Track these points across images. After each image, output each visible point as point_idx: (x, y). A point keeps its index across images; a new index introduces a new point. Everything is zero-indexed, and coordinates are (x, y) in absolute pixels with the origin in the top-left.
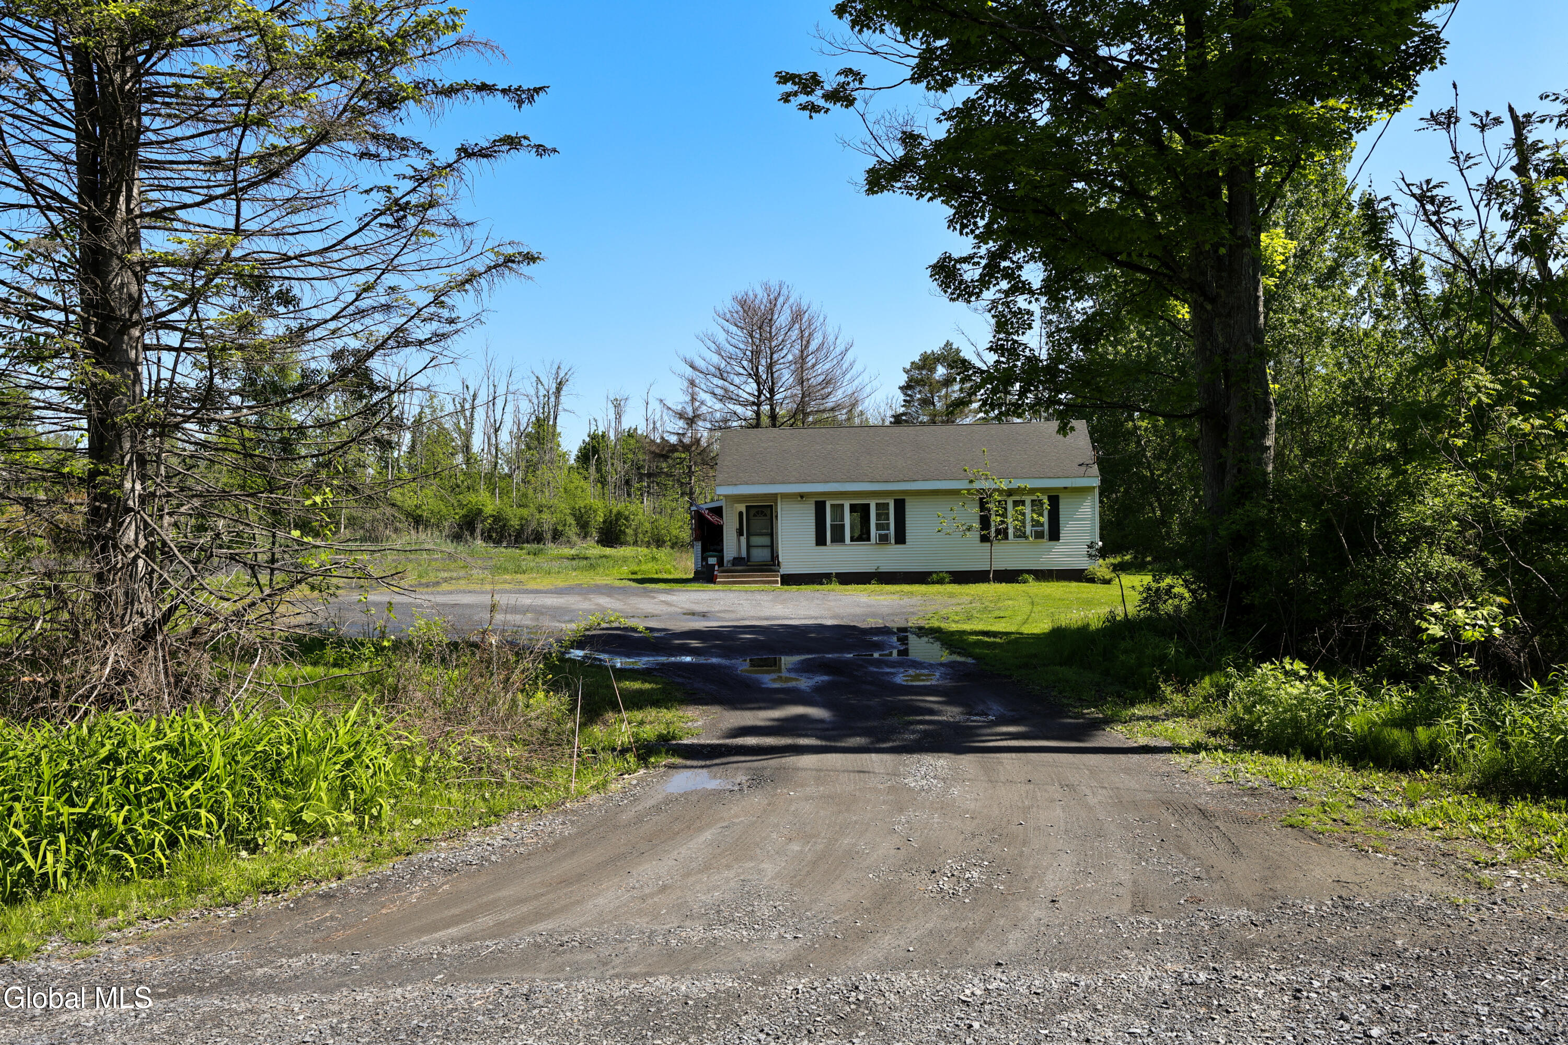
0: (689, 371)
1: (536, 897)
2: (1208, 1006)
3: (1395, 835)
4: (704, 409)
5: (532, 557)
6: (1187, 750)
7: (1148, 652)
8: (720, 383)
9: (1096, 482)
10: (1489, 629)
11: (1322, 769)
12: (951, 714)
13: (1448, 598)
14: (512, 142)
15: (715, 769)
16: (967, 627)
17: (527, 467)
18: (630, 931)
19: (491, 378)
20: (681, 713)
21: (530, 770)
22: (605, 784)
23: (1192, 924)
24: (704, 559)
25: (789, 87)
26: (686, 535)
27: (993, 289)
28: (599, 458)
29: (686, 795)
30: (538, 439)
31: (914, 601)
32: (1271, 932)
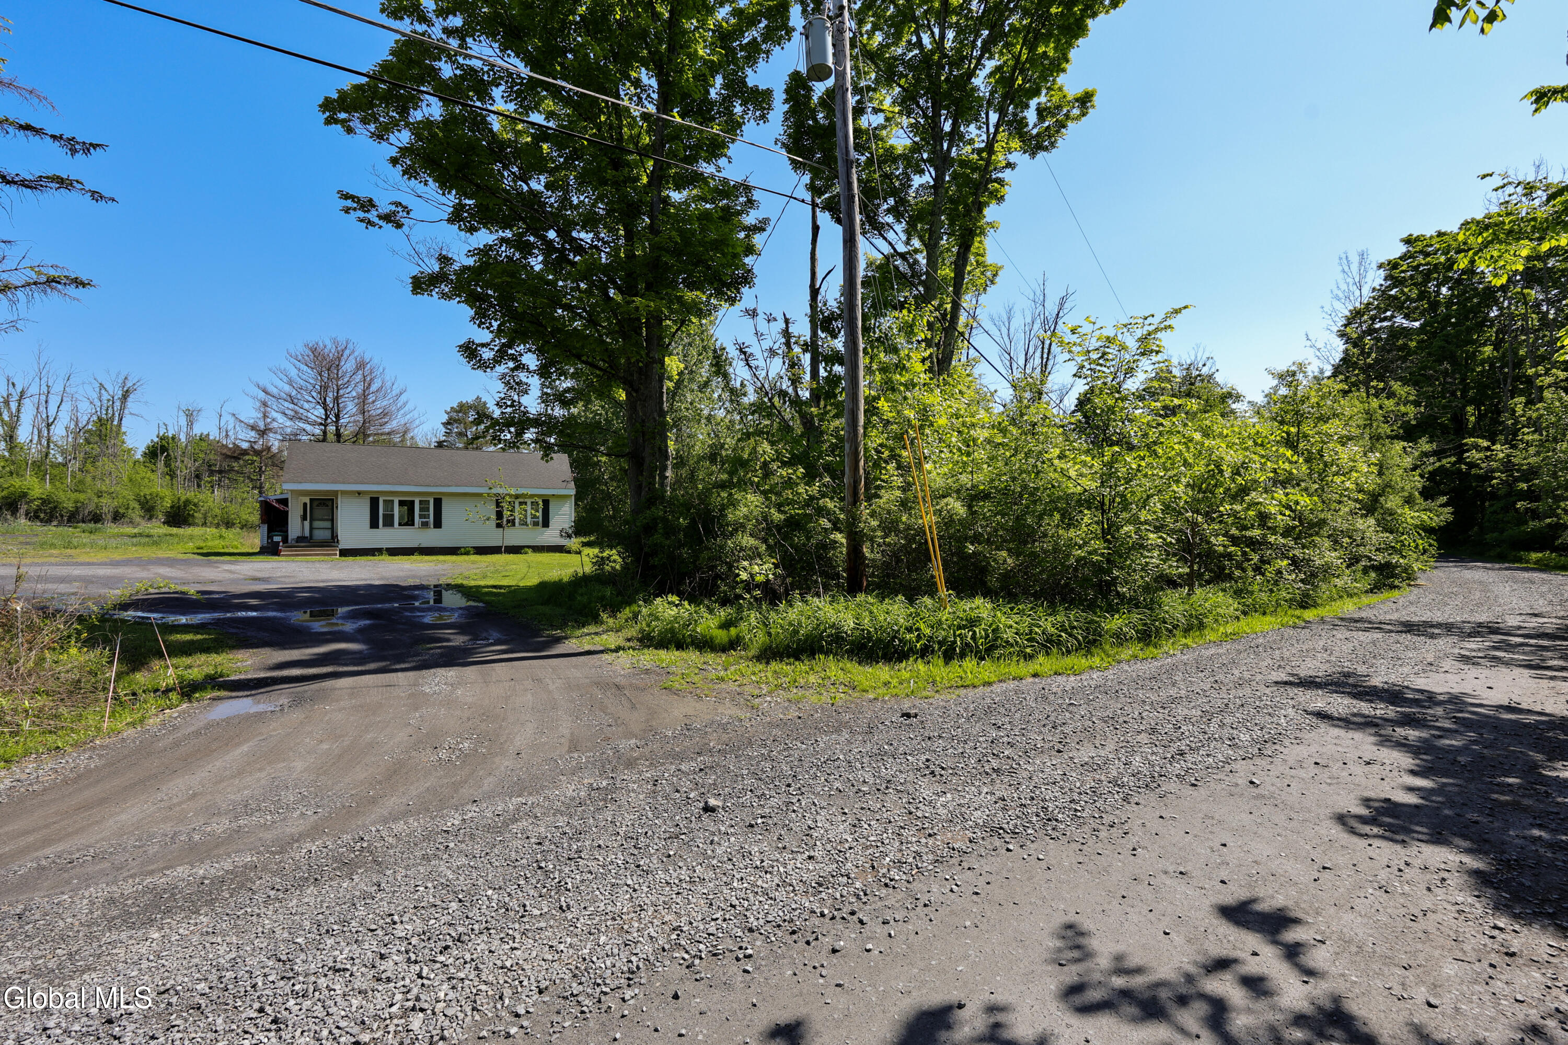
0: (262, 395)
1: (46, 826)
2: (605, 800)
3: (716, 687)
4: (275, 425)
5: (87, 534)
6: (612, 651)
7: (595, 594)
8: (291, 406)
9: (573, 492)
10: (767, 575)
11: (684, 654)
12: (459, 640)
13: (750, 558)
14: (63, 183)
15: (259, 697)
16: (482, 583)
17: (86, 459)
18: (151, 836)
19: (44, 380)
20: (231, 656)
21: (56, 717)
22: (142, 721)
23: (603, 753)
24: (270, 537)
25: (349, 203)
26: (255, 518)
27: (503, 366)
28: (168, 455)
29: (228, 720)
30: (100, 436)
31: (446, 566)
32: (646, 750)
